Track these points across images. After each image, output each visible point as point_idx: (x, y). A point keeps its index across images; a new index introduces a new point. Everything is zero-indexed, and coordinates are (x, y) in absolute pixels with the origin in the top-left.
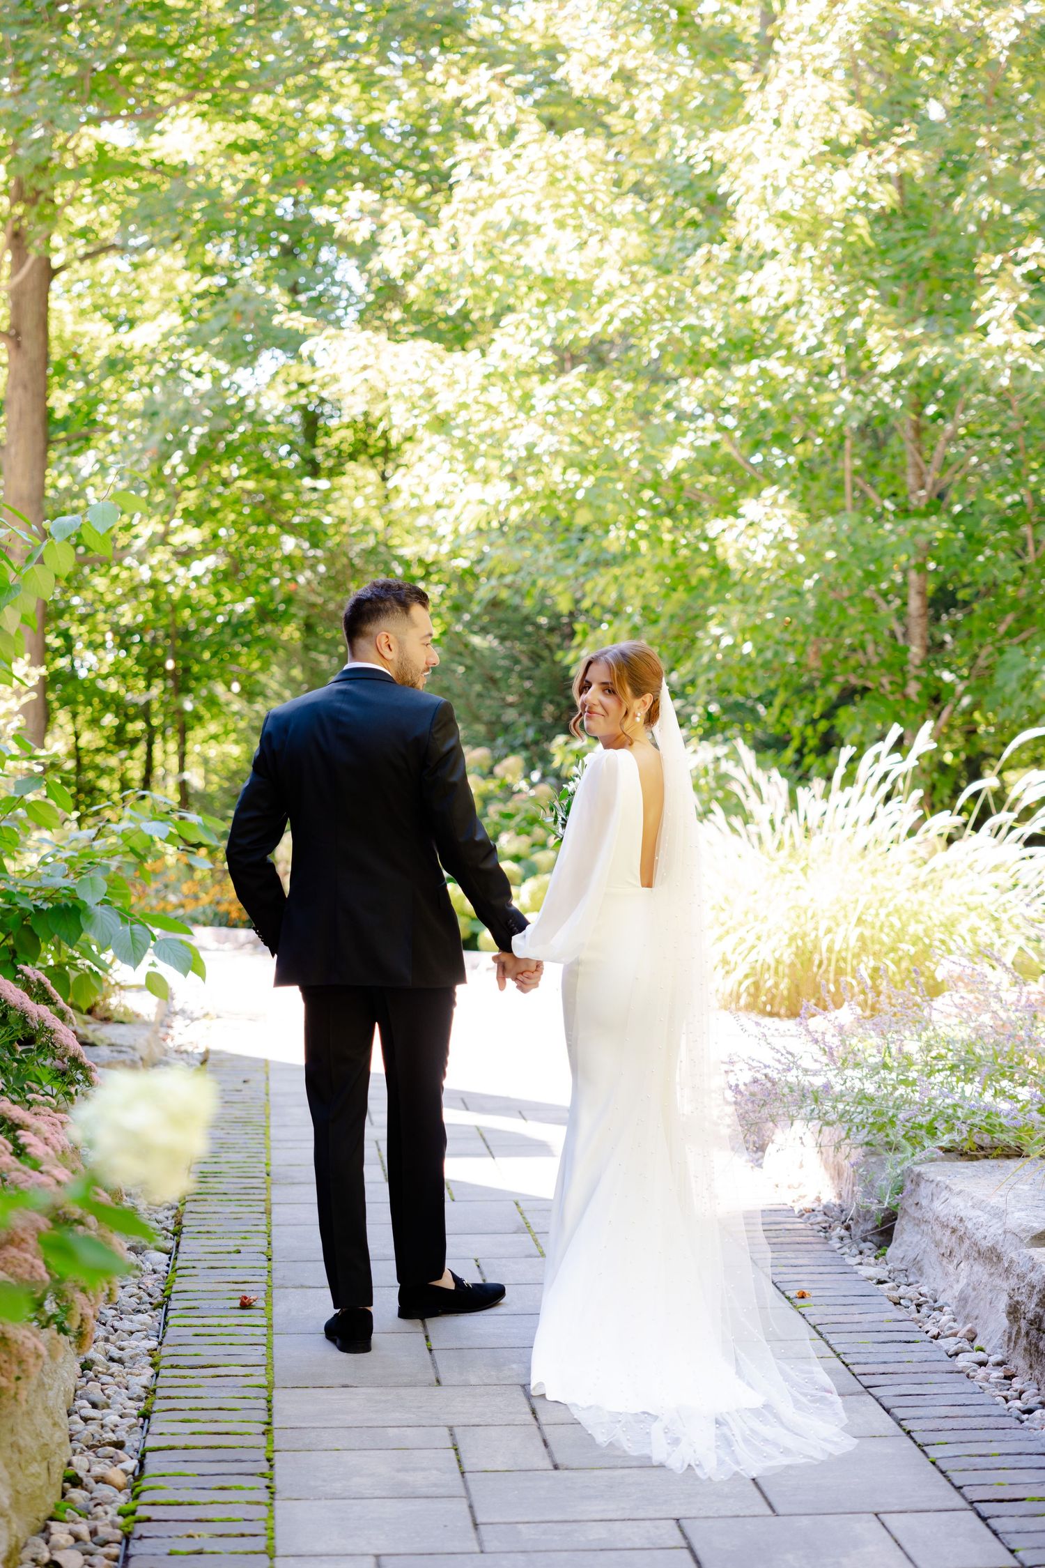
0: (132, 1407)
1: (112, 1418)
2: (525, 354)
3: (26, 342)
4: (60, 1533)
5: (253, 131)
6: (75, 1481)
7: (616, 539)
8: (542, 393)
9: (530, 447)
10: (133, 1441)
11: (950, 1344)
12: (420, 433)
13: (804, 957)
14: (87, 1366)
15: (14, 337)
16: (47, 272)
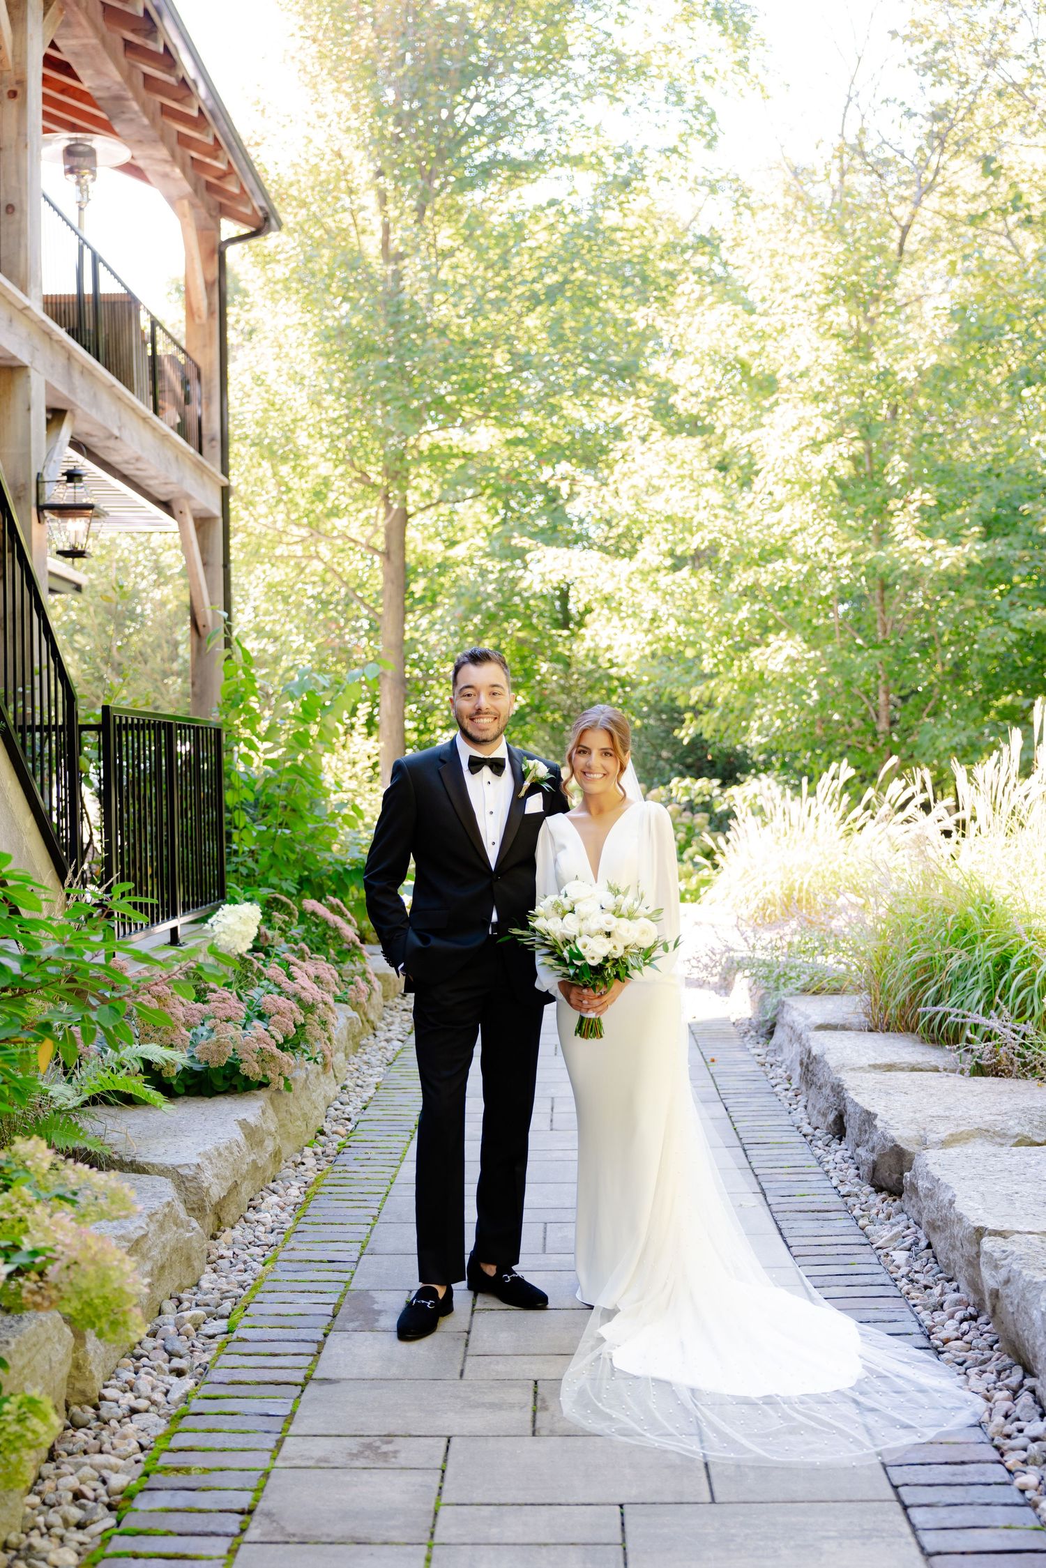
0: (361, 1105)
1: (349, 1109)
2: (656, 560)
3: (393, 557)
4: (308, 1151)
5: (520, 433)
6: (322, 1133)
7: (707, 665)
8: (665, 580)
9: (655, 612)
10: (355, 1119)
11: (774, 1082)
12: (594, 605)
13: (790, 897)
14: (344, 1088)
15: (386, 555)
16: (405, 516)
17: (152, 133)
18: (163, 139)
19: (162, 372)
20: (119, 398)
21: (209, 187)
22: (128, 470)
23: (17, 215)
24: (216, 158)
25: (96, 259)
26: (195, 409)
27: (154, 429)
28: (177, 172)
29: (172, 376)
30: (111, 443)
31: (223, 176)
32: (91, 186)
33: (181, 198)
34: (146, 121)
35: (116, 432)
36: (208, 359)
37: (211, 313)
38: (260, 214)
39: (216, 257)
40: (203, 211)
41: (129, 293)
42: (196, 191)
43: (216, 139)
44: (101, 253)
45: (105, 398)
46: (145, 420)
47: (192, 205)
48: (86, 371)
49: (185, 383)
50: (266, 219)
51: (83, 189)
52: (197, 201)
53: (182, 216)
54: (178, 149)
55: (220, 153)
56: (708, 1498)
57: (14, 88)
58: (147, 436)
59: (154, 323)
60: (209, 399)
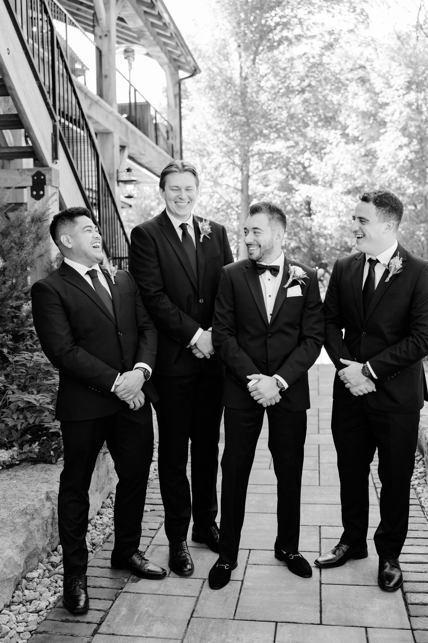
3: (244, 192)
15: (242, 191)
16: (248, 177)
17: (154, 43)
18: (158, 44)
19: (159, 129)
20: (144, 141)
21: (175, 60)
22: (147, 165)
23: (108, 79)
24: (177, 49)
25: (135, 90)
26: (171, 141)
27: (156, 150)
28: (163, 55)
29: (163, 130)
30: (141, 157)
31: (179, 56)
32: (133, 63)
33: (165, 64)
34: (152, 38)
35: (143, 153)
36: (175, 123)
37: (176, 106)
38: (193, 69)
39: (178, 86)
40: (173, 69)
41: (147, 101)
42: (170, 62)
43: (177, 43)
44: (137, 89)
45: (139, 141)
46: (153, 147)
47: (169, 67)
48: (133, 132)
49: (167, 132)
50: (195, 70)
51: (130, 65)
52: (171, 65)
53: (165, 71)
54: (164, 47)
55: (178, 48)
56: (318, 484)
57: (106, 33)
58: (154, 153)
59: (156, 111)
60: (176, 137)
